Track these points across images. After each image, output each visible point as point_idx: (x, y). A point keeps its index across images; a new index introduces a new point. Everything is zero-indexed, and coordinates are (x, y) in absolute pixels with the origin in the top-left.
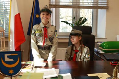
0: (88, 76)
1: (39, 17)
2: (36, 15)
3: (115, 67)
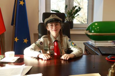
2: (20, 2)
3: (112, 66)
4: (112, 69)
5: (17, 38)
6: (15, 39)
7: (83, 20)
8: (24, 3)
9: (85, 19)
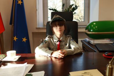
2: (18, 1)
3: (110, 62)
4: (110, 64)
5: (16, 38)
6: (14, 39)
7: (79, 17)
8: (22, 2)
9: (81, 16)
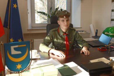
0: (90, 62)
1: (17, 7)
6: (10, 40)
